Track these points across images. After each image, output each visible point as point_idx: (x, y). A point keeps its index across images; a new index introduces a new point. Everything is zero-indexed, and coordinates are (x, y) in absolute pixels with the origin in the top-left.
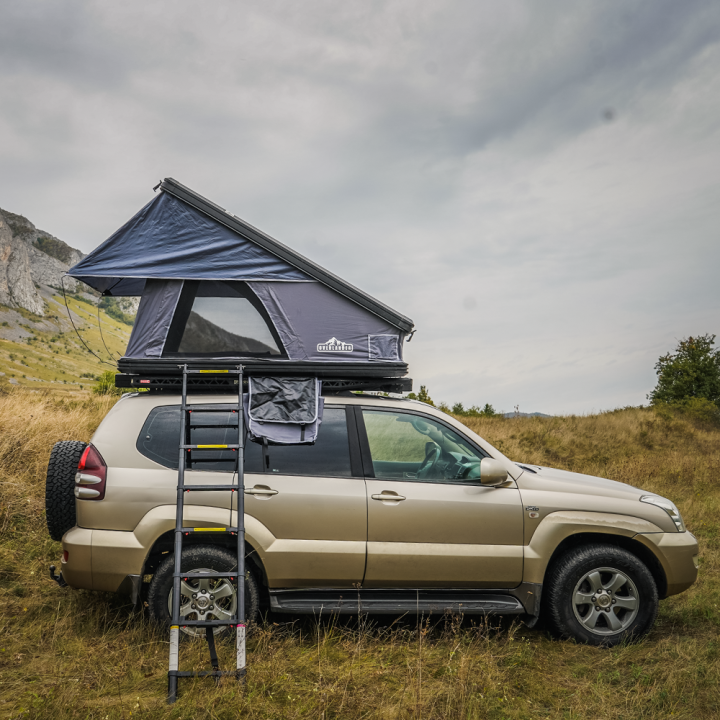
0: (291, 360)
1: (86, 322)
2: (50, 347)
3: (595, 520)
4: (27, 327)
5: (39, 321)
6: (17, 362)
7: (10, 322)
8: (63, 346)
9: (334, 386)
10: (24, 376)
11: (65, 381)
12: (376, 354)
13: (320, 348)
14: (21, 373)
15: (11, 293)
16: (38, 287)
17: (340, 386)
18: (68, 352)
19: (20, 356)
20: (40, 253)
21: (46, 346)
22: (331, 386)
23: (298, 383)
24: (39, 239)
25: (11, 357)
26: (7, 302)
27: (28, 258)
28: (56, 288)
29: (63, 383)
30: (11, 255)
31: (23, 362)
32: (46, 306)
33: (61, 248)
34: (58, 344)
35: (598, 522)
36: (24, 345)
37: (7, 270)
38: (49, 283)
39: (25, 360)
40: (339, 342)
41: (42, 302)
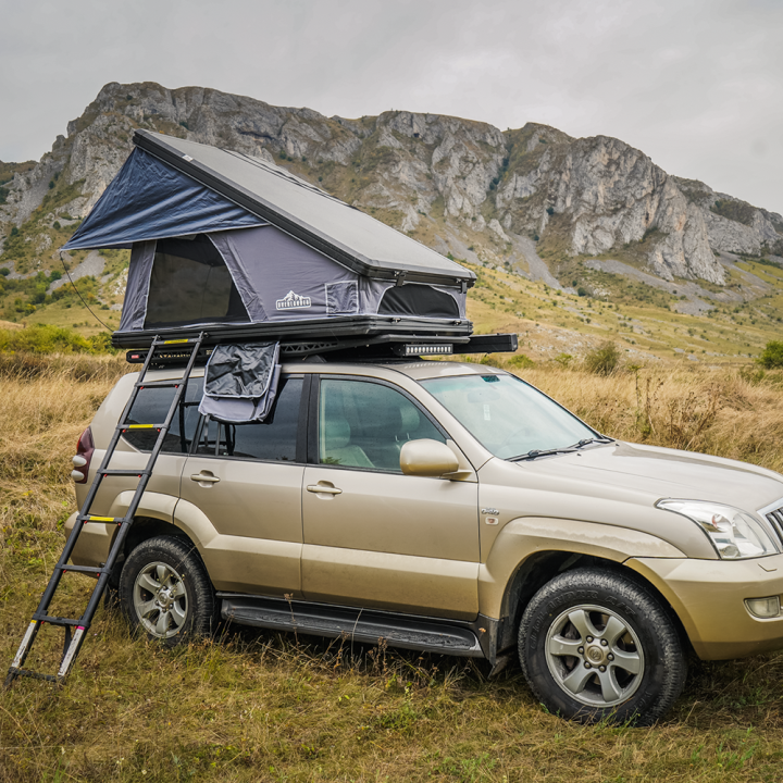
0: (252, 322)
1: (774, 287)
2: (733, 318)
3: (570, 533)
4: (707, 299)
5: (720, 292)
6: (697, 337)
7: (689, 295)
8: (748, 316)
9: (297, 351)
10: (704, 352)
11: (750, 355)
12: (334, 307)
13: (279, 306)
14: (702, 348)
15: (688, 264)
16: (717, 254)
17: (303, 351)
18: (753, 323)
19: (700, 330)
20: (718, 217)
21: (729, 318)
22: (294, 351)
23: (258, 349)
24: (716, 203)
25: (690, 332)
26: (685, 275)
27: (704, 225)
28: (738, 254)
29: (747, 357)
30: (687, 224)
31: (702, 337)
32: (728, 274)
33: (743, 208)
34: (742, 314)
35: (573, 535)
36: (704, 318)
37: (683, 240)
38: (730, 249)
39: (705, 334)
40: (296, 296)
41: (723, 271)
